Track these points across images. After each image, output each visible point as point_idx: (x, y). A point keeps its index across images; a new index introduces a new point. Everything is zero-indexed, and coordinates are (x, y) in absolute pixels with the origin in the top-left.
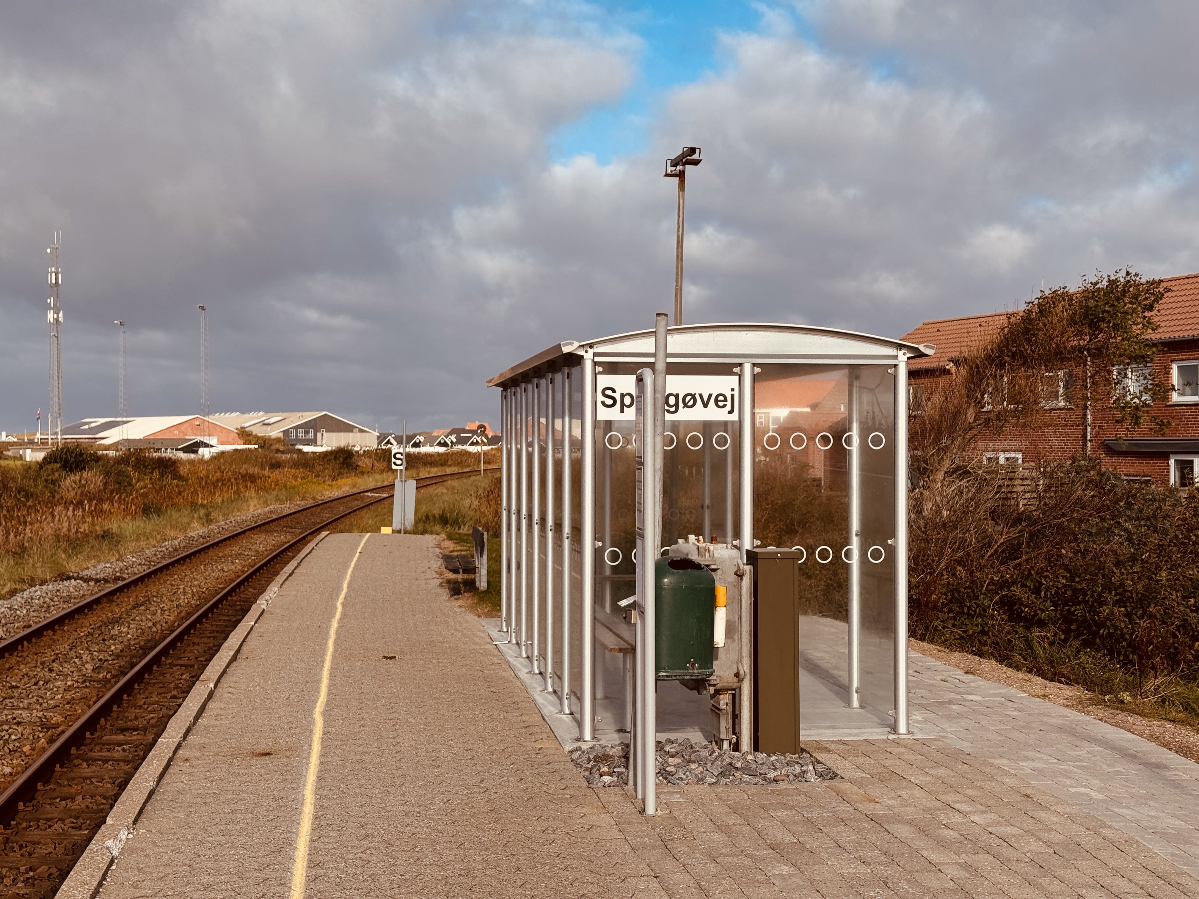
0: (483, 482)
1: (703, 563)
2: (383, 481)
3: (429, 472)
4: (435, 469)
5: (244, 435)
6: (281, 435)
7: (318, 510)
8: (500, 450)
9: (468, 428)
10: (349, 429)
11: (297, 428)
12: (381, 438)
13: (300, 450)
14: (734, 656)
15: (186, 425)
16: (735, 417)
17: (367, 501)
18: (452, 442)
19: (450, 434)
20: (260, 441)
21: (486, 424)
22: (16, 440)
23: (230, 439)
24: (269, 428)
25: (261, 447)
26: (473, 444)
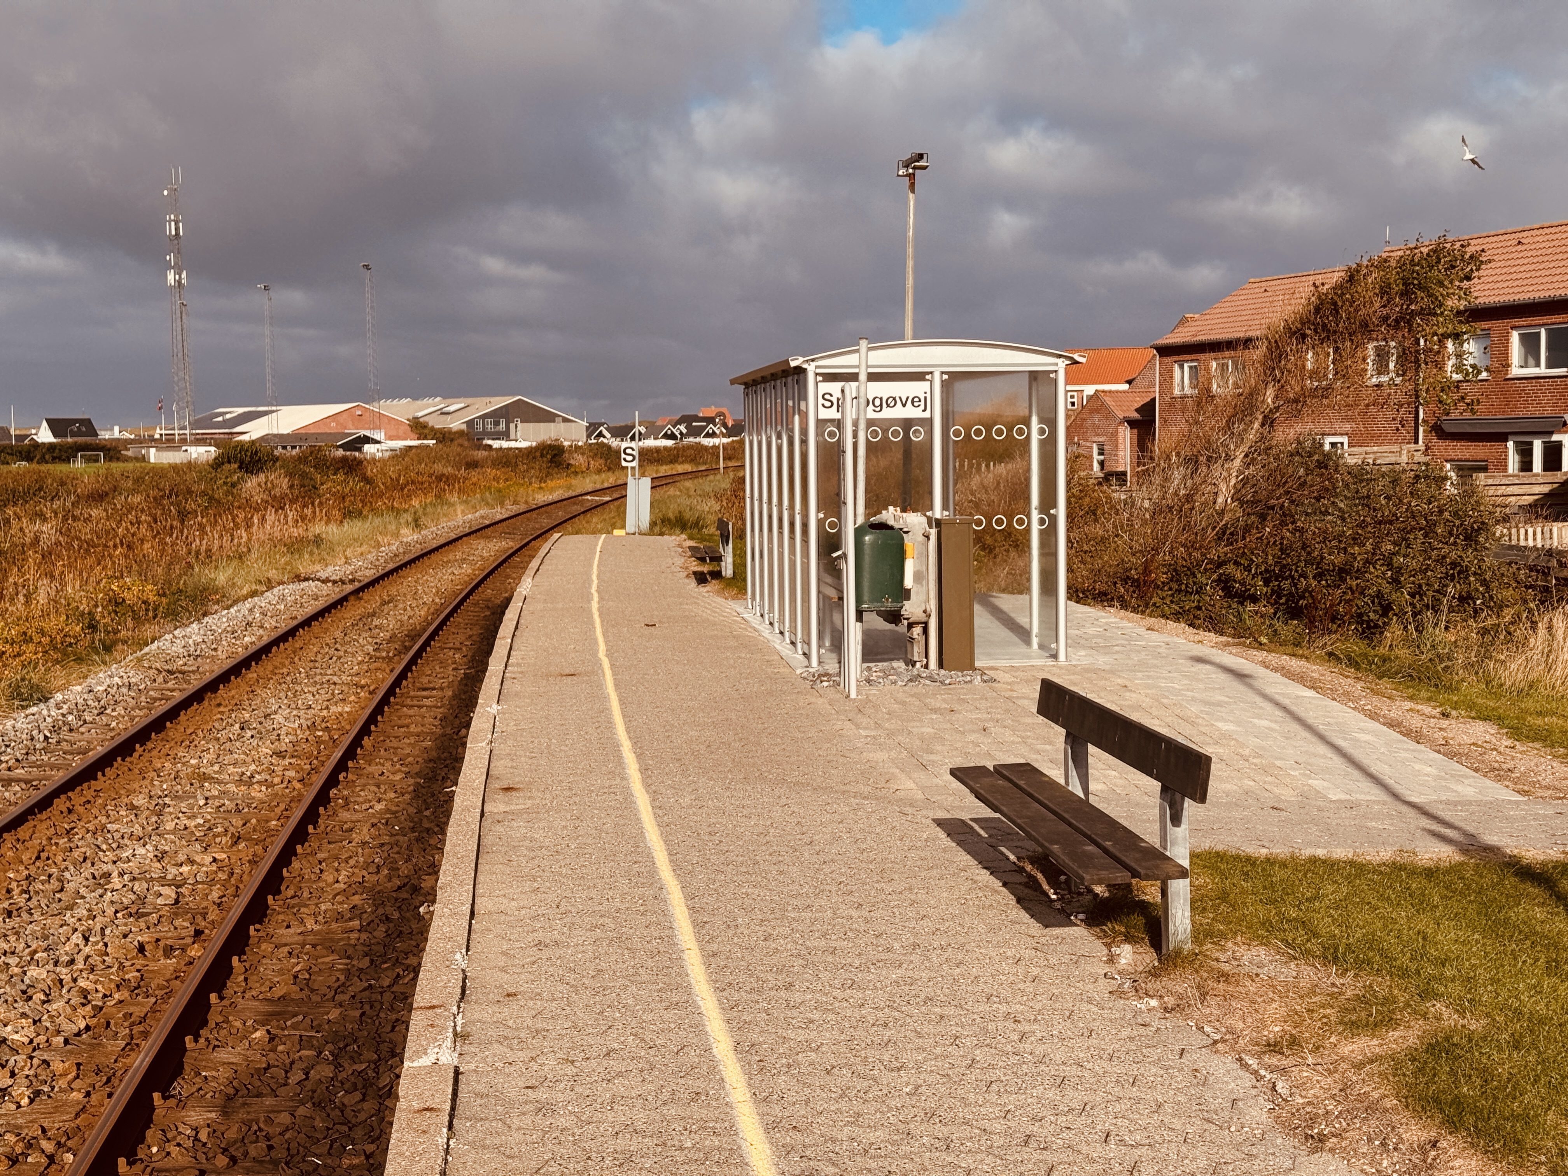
0: (722, 482)
1: (896, 526)
2: (603, 483)
3: (657, 471)
4: (664, 467)
5: (419, 427)
6: (464, 427)
7: (534, 515)
8: (742, 442)
9: (701, 415)
10: (549, 418)
11: (484, 417)
12: (592, 429)
13: (490, 446)
14: (923, 597)
15: (345, 415)
16: (927, 414)
17: (588, 505)
18: (681, 433)
19: (679, 422)
20: (438, 435)
21: (724, 410)
22: (132, 437)
23: (401, 433)
24: (449, 417)
25: (439, 441)
26: (708, 435)
